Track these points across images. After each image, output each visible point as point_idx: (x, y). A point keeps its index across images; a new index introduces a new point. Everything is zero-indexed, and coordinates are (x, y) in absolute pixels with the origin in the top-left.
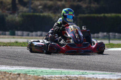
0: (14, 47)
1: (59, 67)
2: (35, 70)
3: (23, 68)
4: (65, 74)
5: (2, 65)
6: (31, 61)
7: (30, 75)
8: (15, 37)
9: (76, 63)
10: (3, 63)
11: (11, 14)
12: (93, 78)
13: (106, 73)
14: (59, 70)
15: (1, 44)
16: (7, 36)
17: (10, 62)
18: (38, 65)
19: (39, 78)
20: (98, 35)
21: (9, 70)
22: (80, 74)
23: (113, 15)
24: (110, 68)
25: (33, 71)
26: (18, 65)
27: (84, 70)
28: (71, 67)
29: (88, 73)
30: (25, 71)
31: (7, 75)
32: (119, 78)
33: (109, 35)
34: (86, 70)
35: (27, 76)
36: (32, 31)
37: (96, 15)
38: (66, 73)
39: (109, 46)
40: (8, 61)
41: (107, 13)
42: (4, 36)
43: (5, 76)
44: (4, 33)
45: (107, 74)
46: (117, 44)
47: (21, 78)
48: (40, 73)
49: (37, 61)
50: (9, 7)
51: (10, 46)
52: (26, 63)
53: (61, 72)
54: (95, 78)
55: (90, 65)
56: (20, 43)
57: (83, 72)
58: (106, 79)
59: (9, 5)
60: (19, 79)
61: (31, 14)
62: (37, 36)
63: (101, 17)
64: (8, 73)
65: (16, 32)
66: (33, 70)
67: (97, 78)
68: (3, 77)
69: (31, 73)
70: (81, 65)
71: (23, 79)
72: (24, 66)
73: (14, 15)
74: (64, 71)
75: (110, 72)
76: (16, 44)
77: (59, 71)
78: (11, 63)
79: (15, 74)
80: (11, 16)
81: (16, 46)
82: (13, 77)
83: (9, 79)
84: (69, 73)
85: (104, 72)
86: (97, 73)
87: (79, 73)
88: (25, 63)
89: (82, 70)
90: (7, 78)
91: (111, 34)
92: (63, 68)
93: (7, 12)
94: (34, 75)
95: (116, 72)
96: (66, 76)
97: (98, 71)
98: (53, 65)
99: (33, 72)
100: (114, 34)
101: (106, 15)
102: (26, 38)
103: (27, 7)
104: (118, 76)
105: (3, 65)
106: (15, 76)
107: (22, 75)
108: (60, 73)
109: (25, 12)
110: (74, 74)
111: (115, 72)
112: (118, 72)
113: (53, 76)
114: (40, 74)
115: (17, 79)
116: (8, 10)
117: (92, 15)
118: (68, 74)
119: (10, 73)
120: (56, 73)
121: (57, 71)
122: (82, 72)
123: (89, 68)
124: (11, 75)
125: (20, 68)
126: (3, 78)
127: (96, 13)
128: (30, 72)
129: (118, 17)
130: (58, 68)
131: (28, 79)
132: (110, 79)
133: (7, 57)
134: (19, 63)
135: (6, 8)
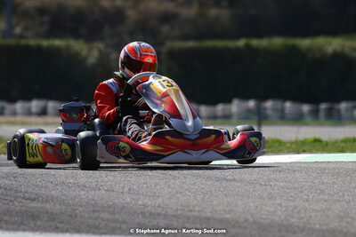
20: (228, 107)
23: (278, 42)
36: (13, 100)
37: (220, 44)
41: (259, 36)
61: (12, 42)
62: (29, 113)
63: (238, 50)
91: (269, 104)
100: (279, 104)
101: (255, 42)
117: (209, 43)
127: (221, 36)
129: (294, 49)
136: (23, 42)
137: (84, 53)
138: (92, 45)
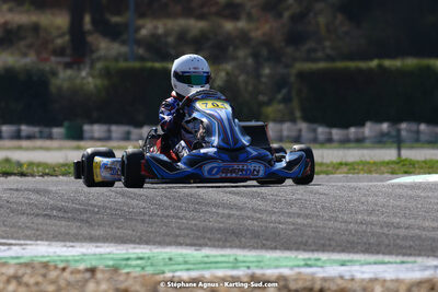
1: (228, 244)
2: (146, 256)
3: (108, 250)
4: (248, 267)
5: (37, 240)
6: (134, 223)
7: (128, 273)
8: (82, 143)
9: (284, 226)
10: (38, 233)
11: (68, 66)
12: (342, 277)
13: (387, 258)
14: (228, 251)
15: (35, 169)
16: (55, 144)
17: (63, 230)
18: (158, 239)
20: (361, 130)
21: (59, 256)
22: (298, 266)
23: (411, 62)
24: (398, 241)
25: (141, 259)
26: (92, 239)
27: (313, 251)
28: (269, 243)
29: (324, 262)
30: (112, 259)
31: (53, 274)
32: (427, 274)
33: (399, 131)
34: (317, 250)
35: (120, 274)
36: (139, 125)
37: (352, 65)
38: (252, 262)
39: (396, 167)
40: (56, 225)
41: (392, 57)
42: (48, 143)
43: (44, 276)
44: (46, 130)
45: (389, 263)
46: (425, 162)
47: (98, 283)
48: (165, 265)
49: (154, 225)
50: (59, 41)
51: (64, 175)
52: (119, 232)
53: (236, 259)
54: (347, 277)
55: (333, 234)
57: (309, 259)
58: (385, 281)
59: (62, 35)
60: (91, 286)
61: (137, 65)
63: (370, 70)
64: (56, 267)
65: (86, 127)
66: (141, 255)
67: (353, 280)
68: (40, 279)
69: (137, 266)
70: (302, 235)
71: (104, 286)
72: (111, 242)
73: (79, 69)
74: (244, 256)
75: (398, 254)
77: (229, 256)
78: (68, 234)
79: (78, 272)
80: (69, 72)
82: (71, 278)
83: (59, 286)
85: (380, 258)
86: (357, 261)
87: (296, 263)
88: (115, 230)
89: (305, 250)
90: (53, 282)
91: (404, 126)
92: (242, 247)
93: (53, 59)
94: (143, 273)
95: (419, 255)
96: (250, 272)
97: (357, 252)
98: (208, 235)
99: (139, 262)
100: (413, 126)
101: (387, 63)
103: (124, 43)
104: (426, 268)
105: (42, 240)
106: (79, 276)
107: (103, 271)
108: (230, 265)
109: (116, 59)
110: (277, 267)
111: (415, 255)
112: (425, 255)
113: (207, 274)
114: (163, 268)
115: (84, 286)
116: (60, 52)
118: (257, 267)
119: (61, 265)
120: (217, 262)
121: (222, 256)
122: (304, 260)
123: (330, 245)
124: (66, 274)
125: (98, 250)
126: (37, 284)
127: (351, 57)
128: (129, 262)
129: (429, 68)
130: (223, 247)
131: (123, 286)
132: (397, 281)
133: (55, 213)
134: (93, 232)
135: (51, 47)
136: (149, 64)
138: (221, 67)
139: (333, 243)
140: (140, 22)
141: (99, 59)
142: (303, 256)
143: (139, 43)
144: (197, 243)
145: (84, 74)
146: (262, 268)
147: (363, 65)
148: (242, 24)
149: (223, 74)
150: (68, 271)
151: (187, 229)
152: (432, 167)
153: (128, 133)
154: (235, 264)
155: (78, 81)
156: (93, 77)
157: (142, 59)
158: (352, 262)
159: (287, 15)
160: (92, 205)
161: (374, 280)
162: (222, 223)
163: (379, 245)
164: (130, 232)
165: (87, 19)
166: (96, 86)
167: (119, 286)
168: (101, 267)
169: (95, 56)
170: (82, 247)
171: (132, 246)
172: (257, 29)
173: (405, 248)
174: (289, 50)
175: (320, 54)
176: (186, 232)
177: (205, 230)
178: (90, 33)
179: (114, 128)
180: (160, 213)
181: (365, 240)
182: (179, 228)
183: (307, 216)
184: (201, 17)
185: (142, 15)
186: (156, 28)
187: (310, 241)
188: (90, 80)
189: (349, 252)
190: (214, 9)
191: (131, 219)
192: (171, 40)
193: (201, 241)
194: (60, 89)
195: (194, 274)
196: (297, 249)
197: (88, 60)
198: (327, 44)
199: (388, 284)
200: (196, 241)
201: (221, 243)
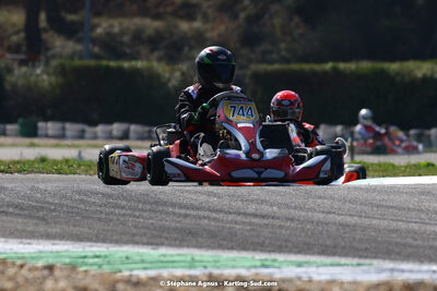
0: (32, 176)
1: (185, 244)
2: (103, 254)
3: (64, 248)
4: (205, 267)
6: (90, 221)
7: (86, 271)
8: (36, 141)
9: (240, 227)
11: (23, 63)
12: (299, 278)
13: (343, 260)
14: (185, 251)
16: (9, 140)
17: (19, 227)
18: (115, 237)
19: (118, 281)
21: (16, 253)
22: (255, 267)
23: (366, 65)
24: (355, 243)
25: (98, 257)
26: (48, 237)
27: (270, 251)
28: (225, 243)
29: (281, 263)
30: (70, 257)
31: (11, 271)
32: (384, 277)
33: (352, 133)
34: (274, 251)
35: (78, 273)
36: (94, 124)
37: (307, 67)
38: (209, 262)
40: (12, 222)
41: (346, 60)
42: (2, 140)
43: (2, 273)
44: (1, 127)
45: (345, 265)
46: (379, 165)
47: (56, 280)
48: (122, 264)
49: (111, 224)
50: (15, 38)
51: (19, 172)
52: (75, 230)
53: (193, 259)
54: (306, 279)
55: (289, 235)
56: (55, 162)
57: (266, 260)
58: (342, 283)
59: (17, 33)
60: (49, 284)
61: (92, 63)
62: (110, 137)
63: (325, 73)
64: (13, 264)
65: (41, 125)
66: (98, 254)
67: (310, 281)
69: (92, 265)
70: (258, 236)
73: (34, 67)
74: (201, 256)
75: (354, 256)
76: (41, 165)
77: (186, 255)
78: (23, 231)
79: (37, 269)
80: (24, 69)
81: (40, 172)
82: (30, 275)
83: (17, 283)
84: (218, 264)
85: (336, 259)
86: (315, 263)
87: (253, 263)
88: (71, 228)
89: (261, 251)
90: (11, 279)
92: (200, 246)
93: (8, 56)
94: (99, 271)
95: (375, 258)
96: (207, 271)
97: (313, 254)
98: (165, 235)
99: (96, 260)
101: (342, 66)
102: (74, 146)
103: (79, 41)
104: (383, 270)
106: (38, 274)
107: (61, 269)
108: (187, 264)
109: (71, 57)
110: (233, 267)
111: (371, 258)
112: (381, 258)
113: (165, 273)
114: (120, 267)
115: (41, 283)
116: (15, 49)
118: (213, 267)
119: (19, 262)
120: (174, 262)
121: (179, 255)
122: (261, 260)
123: (286, 247)
124: (24, 271)
125: (55, 248)
127: (305, 59)
128: (86, 260)
129: (383, 72)
130: (180, 246)
131: (82, 284)
132: (355, 283)
133: (11, 210)
134: (50, 230)
135: (6, 43)
136: (105, 63)
137: (167, 75)
138: (176, 67)
139: (290, 245)
140: (96, 20)
141: (54, 56)
142: (259, 256)
143: (94, 41)
144: (154, 242)
145: (38, 71)
146: (218, 268)
147: (317, 67)
148: (197, 24)
149: (178, 74)
150: (26, 268)
151: (143, 227)
152: (385, 170)
153: (83, 131)
154: (192, 264)
155: (33, 79)
156: (48, 74)
157: (97, 57)
158: (308, 263)
159: (242, 16)
160: (48, 203)
161: (332, 282)
162: (179, 222)
163: (335, 247)
164: (86, 230)
165: (43, 16)
166: (50, 84)
167: (78, 284)
168: (59, 265)
169: (50, 53)
170: (39, 244)
171: (89, 244)
172: (212, 29)
173: (362, 250)
174: (244, 51)
175: (275, 56)
176: (143, 231)
177: (163, 229)
178: (45, 30)
179: (68, 125)
180: (117, 211)
181: (321, 242)
182: (136, 227)
183: (263, 217)
184: (157, 17)
185: (98, 14)
186: (111, 26)
187: (267, 242)
188: (45, 77)
189: (306, 253)
190: (169, 9)
191: (88, 217)
192: (126, 39)
193: (158, 240)
194: (14, 85)
195: (152, 273)
196: (254, 250)
197: (42, 58)
198: (283, 46)
199: (346, 286)
200: (153, 241)
201: (177, 242)
